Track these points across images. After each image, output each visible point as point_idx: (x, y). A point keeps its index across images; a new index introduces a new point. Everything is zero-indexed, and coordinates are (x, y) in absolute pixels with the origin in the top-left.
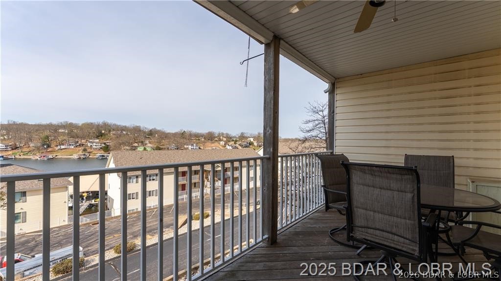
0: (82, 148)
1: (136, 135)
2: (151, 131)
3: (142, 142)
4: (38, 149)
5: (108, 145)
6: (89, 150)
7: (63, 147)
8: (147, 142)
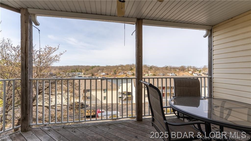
0: (125, 75)
1: (145, 69)
2: (151, 67)
3: (147, 72)
4: (113, 74)
5: (134, 74)
6: (128, 75)
7: (120, 74)
8: (149, 72)
